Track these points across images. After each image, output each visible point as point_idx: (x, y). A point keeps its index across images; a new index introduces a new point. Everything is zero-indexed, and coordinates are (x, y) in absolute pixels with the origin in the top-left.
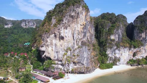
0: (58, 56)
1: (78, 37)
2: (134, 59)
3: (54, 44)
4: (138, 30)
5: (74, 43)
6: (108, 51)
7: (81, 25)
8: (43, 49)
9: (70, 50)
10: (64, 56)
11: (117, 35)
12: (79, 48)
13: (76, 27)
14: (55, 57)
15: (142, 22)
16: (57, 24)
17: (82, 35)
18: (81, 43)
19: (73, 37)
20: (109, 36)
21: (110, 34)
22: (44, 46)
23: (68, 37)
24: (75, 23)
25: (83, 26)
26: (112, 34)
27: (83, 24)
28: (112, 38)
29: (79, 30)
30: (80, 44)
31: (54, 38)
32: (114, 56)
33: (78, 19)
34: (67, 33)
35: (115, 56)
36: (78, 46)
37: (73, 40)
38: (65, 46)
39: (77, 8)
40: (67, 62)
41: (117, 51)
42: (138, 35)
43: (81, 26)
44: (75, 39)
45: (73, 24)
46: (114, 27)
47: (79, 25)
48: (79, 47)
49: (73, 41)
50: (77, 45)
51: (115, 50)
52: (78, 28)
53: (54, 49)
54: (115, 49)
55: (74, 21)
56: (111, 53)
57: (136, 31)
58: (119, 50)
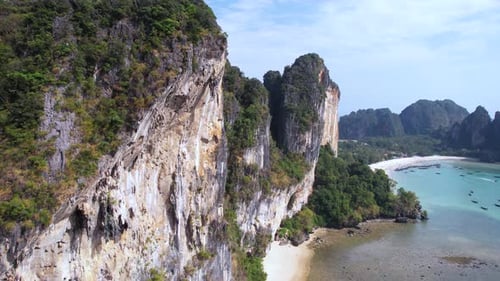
1: (196, 204)
2: (290, 215)
4: (296, 121)
5: (175, 243)
6: (240, 211)
7: (205, 141)
11: (262, 149)
12: (206, 263)
13: (185, 150)
15: (301, 97)
16: (95, 154)
17: (214, 193)
18: (206, 232)
20: (241, 154)
21: (243, 147)
23: (144, 211)
24: (179, 132)
25: (211, 147)
26: (250, 145)
27: (215, 138)
28: (248, 162)
29: (197, 165)
30: (204, 240)
31: (66, 246)
32: (255, 225)
33: (197, 111)
34: (134, 191)
35: (258, 225)
36: (194, 253)
37: (167, 223)
39: (209, 56)
41: (263, 207)
42: (296, 138)
43: (206, 147)
44: (179, 216)
45: (172, 140)
46: (254, 121)
47: (197, 141)
48: (200, 257)
49: (168, 230)
50: (190, 248)
52: (193, 157)
54: (260, 201)
55: (179, 123)
56: (248, 217)
57: (290, 125)
58: (269, 202)
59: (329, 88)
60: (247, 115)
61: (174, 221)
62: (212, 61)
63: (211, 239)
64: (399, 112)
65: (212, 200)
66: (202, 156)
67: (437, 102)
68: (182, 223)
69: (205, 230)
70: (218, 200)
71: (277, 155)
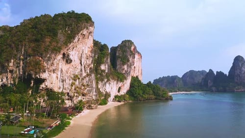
0: (63, 86)
1: (87, 62)
2: (119, 94)
3: (60, 69)
4: (121, 61)
5: (81, 70)
6: (99, 84)
8: (44, 76)
9: (79, 79)
10: (72, 86)
11: (107, 66)
12: (89, 76)
13: (84, 49)
14: (60, 88)
19: (81, 61)
21: (100, 64)
22: (47, 72)
23: (75, 61)
24: (83, 44)
26: (103, 63)
27: (91, 47)
28: (102, 69)
29: (87, 53)
30: (88, 72)
31: (61, 61)
35: (106, 91)
38: (70, 73)
39: (90, 26)
40: (76, 95)
41: (107, 85)
42: (121, 67)
43: (89, 49)
44: (82, 64)
45: (81, 46)
46: (104, 56)
47: (87, 47)
48: (87, 75)
49: (80, 67)
50: (85, 73)
51: (105, 84)
52: (86, 51)
53: (59, 77)
54: (106, 82)
55: (83, 42)
56: (102, 87)
57: (119, 62)
58: (110, 83)
59: (137, 54)
60: (102, 54)
61: (81, 65)
62: (91, 27)
63: (90, 72)
64: (181, 77)
65: (90, 62)
66: (88, 51)
67: (199, 71)
68: (83, 66)
69: (89, 69)
70: (92, 63)
71: (112, 69)
